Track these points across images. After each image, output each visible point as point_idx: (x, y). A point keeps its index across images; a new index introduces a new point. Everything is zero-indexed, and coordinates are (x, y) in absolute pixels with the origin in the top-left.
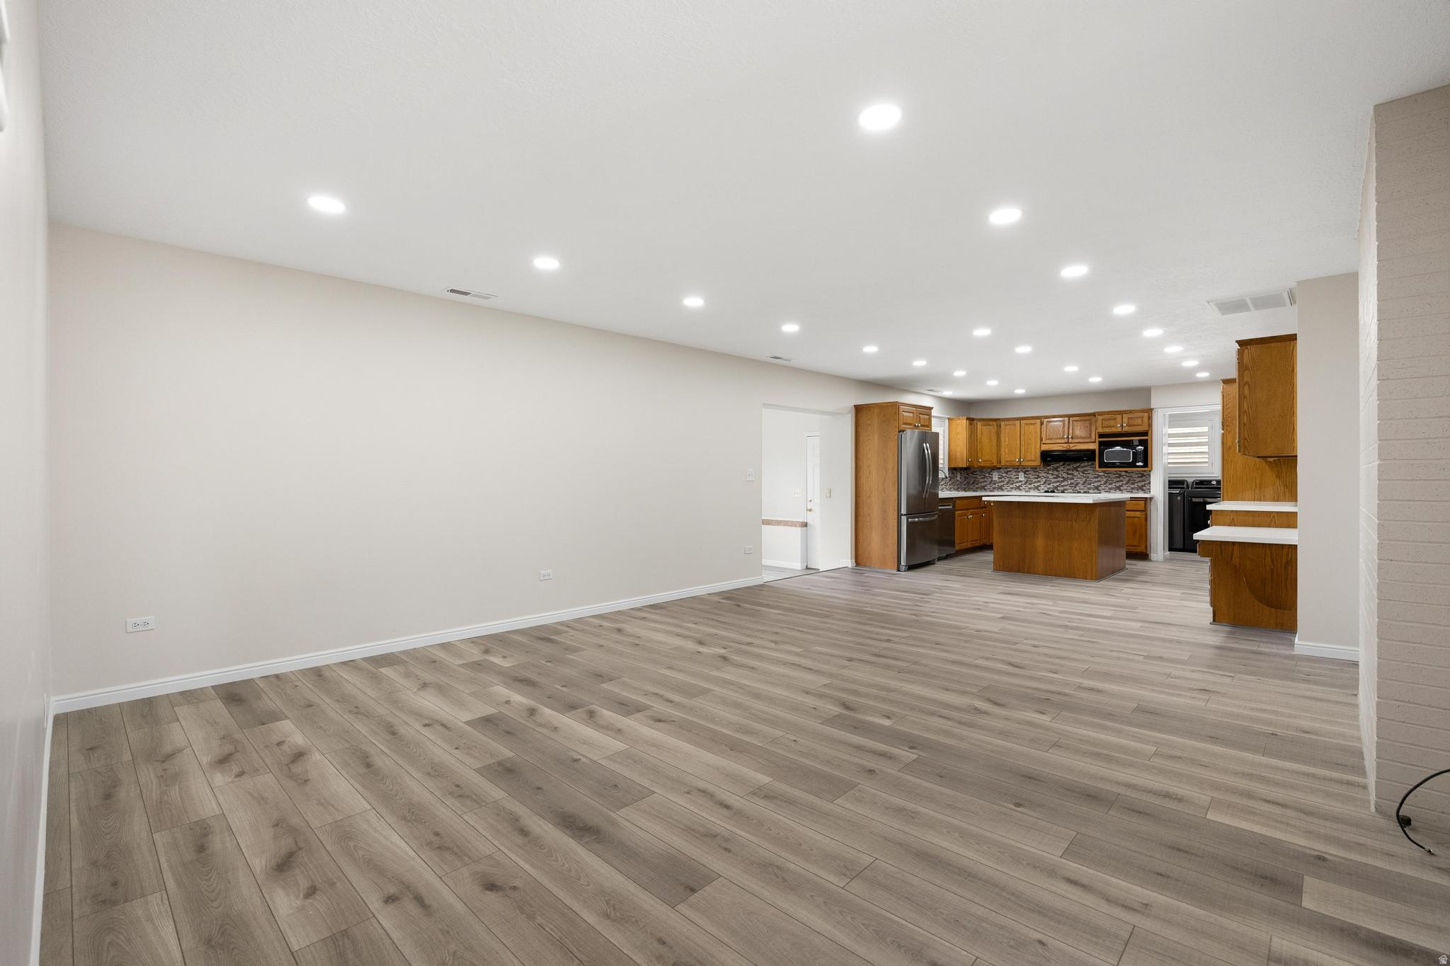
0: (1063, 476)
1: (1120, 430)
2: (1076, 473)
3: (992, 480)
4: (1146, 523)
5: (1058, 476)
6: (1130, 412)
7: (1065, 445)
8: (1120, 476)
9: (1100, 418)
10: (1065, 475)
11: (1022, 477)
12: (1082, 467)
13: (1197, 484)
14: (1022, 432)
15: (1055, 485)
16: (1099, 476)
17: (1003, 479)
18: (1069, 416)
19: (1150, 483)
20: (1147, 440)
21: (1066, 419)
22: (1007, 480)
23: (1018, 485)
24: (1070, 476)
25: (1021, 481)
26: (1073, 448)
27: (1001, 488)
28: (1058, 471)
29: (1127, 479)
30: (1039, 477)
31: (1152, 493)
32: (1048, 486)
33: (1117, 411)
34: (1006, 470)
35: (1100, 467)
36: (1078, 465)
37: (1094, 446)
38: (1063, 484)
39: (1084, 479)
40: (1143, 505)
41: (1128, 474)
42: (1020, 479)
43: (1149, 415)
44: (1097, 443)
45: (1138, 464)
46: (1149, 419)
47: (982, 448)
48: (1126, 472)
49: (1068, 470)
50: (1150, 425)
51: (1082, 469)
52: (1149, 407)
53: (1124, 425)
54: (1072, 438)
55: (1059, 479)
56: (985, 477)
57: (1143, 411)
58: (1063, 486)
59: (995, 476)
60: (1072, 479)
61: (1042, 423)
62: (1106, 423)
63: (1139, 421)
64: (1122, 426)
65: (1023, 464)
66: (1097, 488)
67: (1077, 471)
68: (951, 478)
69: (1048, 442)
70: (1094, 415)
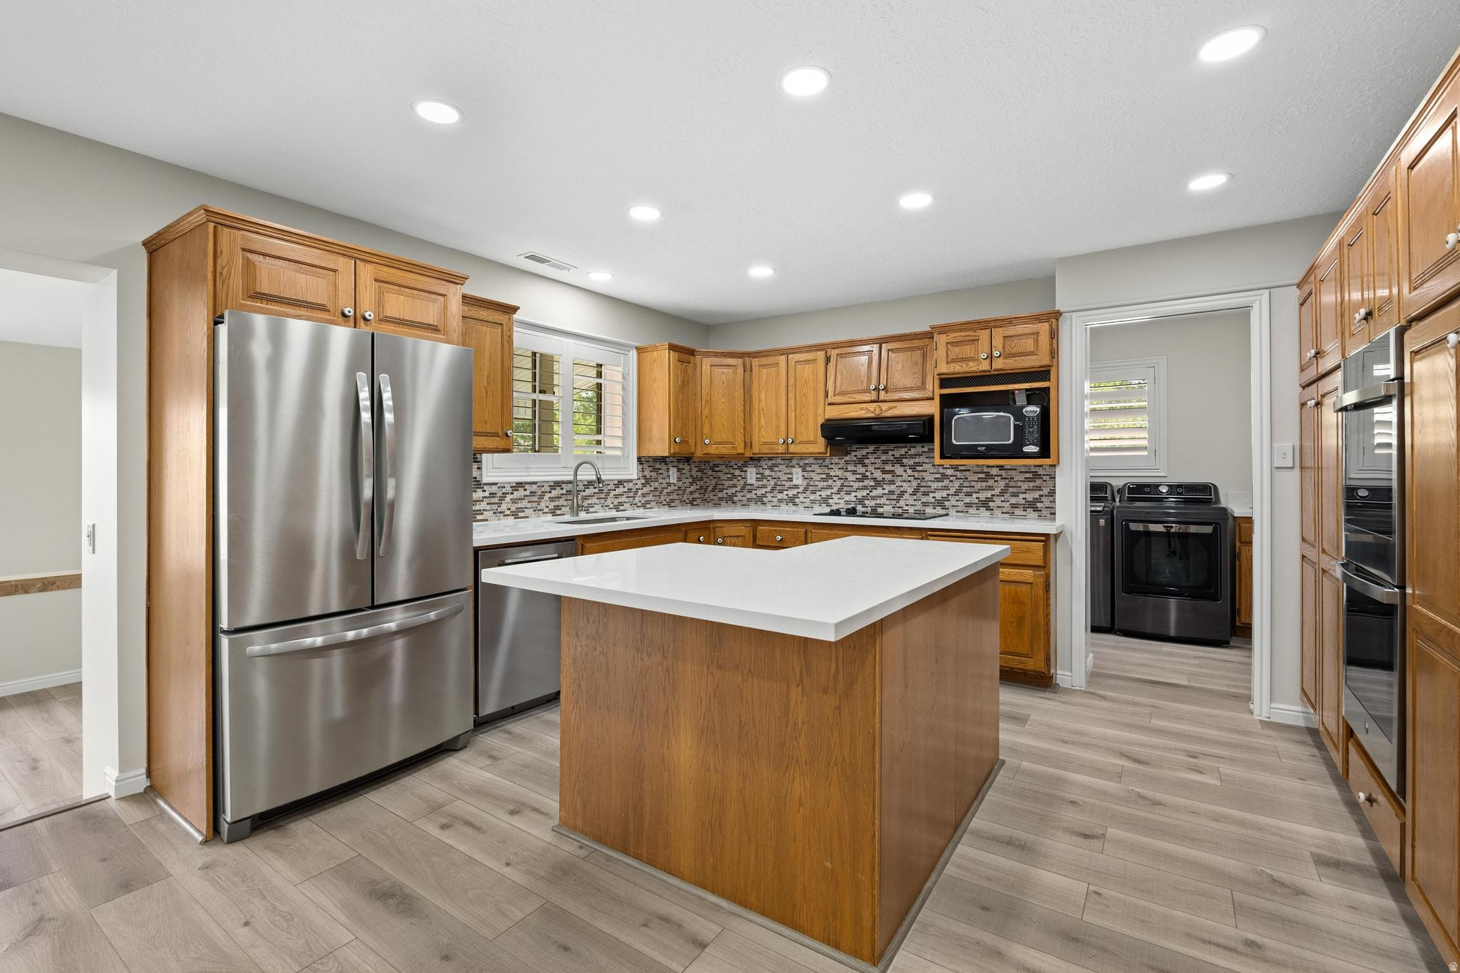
0: (875, 476)
1: (985, 366)
2: (899, 470)
3: (745, 484)
4: (1048, 599)
5: (865, 477)
6: (1010, 321)
7: (872, 406)
8: (989, 476)
9: (941, 340)
10: (878, 475)
11: (798, 477)
12: (912, 456)
13: (1131, 490)
14: (792, 381)
15: (860, 494)
16: (944, 476)
17: (765, 482)
18: (881, 341)
19: (1052, 493)
20: (1047, 390)
21: (875, 348)
22: (772, 482)
23: (791, 493)
24: (888, 477)
25: (796, 487)
26: (889, 414)
27: (760, 500)
28: (864, 465)
29: (1002, 484)
30: (829, 477)
31: (1060, 520)
32: (847, 498)
33: (978, 322)
34: (770, 463)
35: (943, 457)
36: (903, 451)
37: (932, 408)
38: (874, 493)
39: (915, 484)
40: (1041, 553)
41: (1003, 473)
42: (795, 482)
43: (1051, 326)
44: (937, 399)
45: (1026, 449)
46: (1052, 338)
47: (711, 415)
48: (1001, 467)
49: (885, 462)
50: (1054, 353)
51: (911, 462)
52: (1049, 310)
53: (996, 353)
54: (885, 389)
55: (866, 483)
56: (734, 476)
57: (1038, 318)
58: (874, 498)
59: (751, 475)
60: (892, 482)
61: (828, 360)
62: (955, 352)
63: (1029, 344)
64: (991, 357)
65: (792, 449)
66: (940, 503)
67: (902, 465)
68: (647, 481)
69: (838, 399)
70: (928, 335)
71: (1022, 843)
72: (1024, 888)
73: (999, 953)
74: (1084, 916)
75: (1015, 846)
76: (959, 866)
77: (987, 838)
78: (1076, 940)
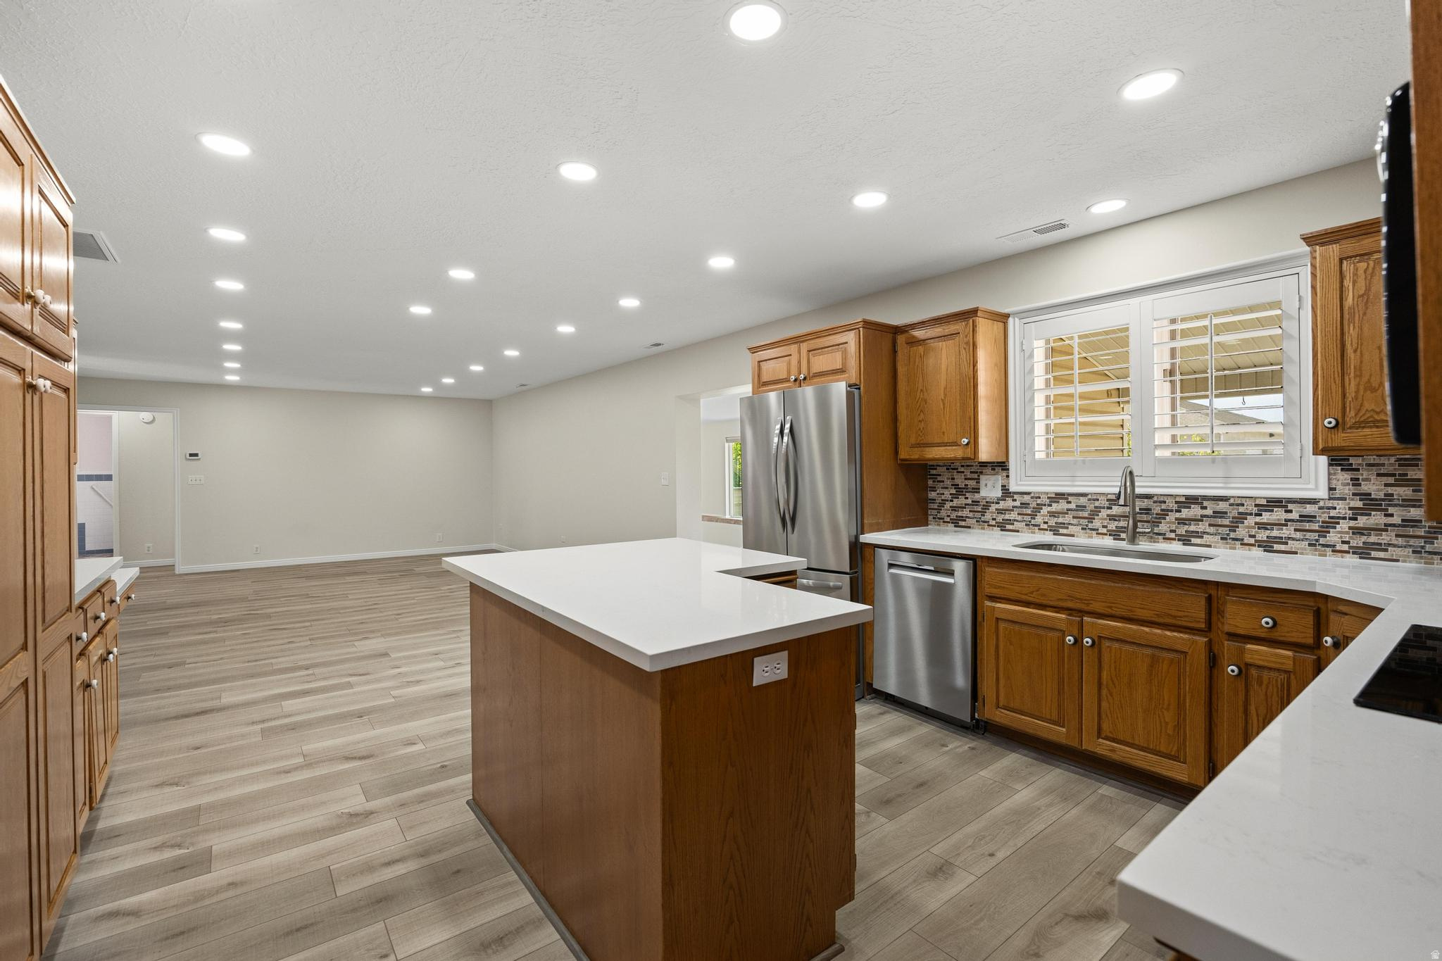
71: (490, 951)
72: (447, 909)
73: (422, 856)
74: (383, 925)
75: (492, 941)
76: (510, 884)
77: (522, 927)
78: (379, 901)
